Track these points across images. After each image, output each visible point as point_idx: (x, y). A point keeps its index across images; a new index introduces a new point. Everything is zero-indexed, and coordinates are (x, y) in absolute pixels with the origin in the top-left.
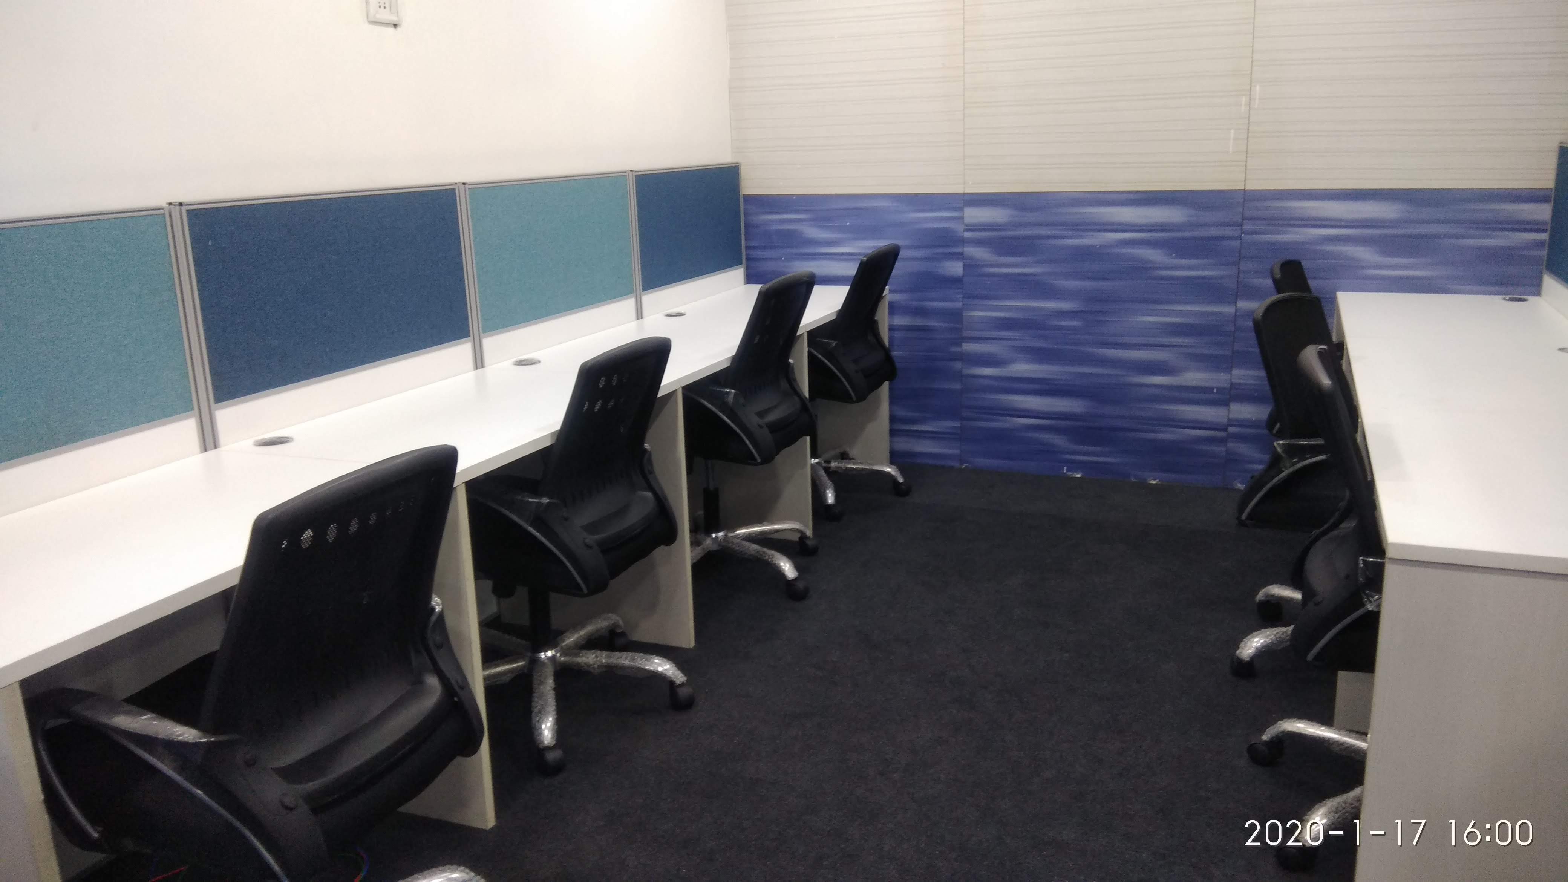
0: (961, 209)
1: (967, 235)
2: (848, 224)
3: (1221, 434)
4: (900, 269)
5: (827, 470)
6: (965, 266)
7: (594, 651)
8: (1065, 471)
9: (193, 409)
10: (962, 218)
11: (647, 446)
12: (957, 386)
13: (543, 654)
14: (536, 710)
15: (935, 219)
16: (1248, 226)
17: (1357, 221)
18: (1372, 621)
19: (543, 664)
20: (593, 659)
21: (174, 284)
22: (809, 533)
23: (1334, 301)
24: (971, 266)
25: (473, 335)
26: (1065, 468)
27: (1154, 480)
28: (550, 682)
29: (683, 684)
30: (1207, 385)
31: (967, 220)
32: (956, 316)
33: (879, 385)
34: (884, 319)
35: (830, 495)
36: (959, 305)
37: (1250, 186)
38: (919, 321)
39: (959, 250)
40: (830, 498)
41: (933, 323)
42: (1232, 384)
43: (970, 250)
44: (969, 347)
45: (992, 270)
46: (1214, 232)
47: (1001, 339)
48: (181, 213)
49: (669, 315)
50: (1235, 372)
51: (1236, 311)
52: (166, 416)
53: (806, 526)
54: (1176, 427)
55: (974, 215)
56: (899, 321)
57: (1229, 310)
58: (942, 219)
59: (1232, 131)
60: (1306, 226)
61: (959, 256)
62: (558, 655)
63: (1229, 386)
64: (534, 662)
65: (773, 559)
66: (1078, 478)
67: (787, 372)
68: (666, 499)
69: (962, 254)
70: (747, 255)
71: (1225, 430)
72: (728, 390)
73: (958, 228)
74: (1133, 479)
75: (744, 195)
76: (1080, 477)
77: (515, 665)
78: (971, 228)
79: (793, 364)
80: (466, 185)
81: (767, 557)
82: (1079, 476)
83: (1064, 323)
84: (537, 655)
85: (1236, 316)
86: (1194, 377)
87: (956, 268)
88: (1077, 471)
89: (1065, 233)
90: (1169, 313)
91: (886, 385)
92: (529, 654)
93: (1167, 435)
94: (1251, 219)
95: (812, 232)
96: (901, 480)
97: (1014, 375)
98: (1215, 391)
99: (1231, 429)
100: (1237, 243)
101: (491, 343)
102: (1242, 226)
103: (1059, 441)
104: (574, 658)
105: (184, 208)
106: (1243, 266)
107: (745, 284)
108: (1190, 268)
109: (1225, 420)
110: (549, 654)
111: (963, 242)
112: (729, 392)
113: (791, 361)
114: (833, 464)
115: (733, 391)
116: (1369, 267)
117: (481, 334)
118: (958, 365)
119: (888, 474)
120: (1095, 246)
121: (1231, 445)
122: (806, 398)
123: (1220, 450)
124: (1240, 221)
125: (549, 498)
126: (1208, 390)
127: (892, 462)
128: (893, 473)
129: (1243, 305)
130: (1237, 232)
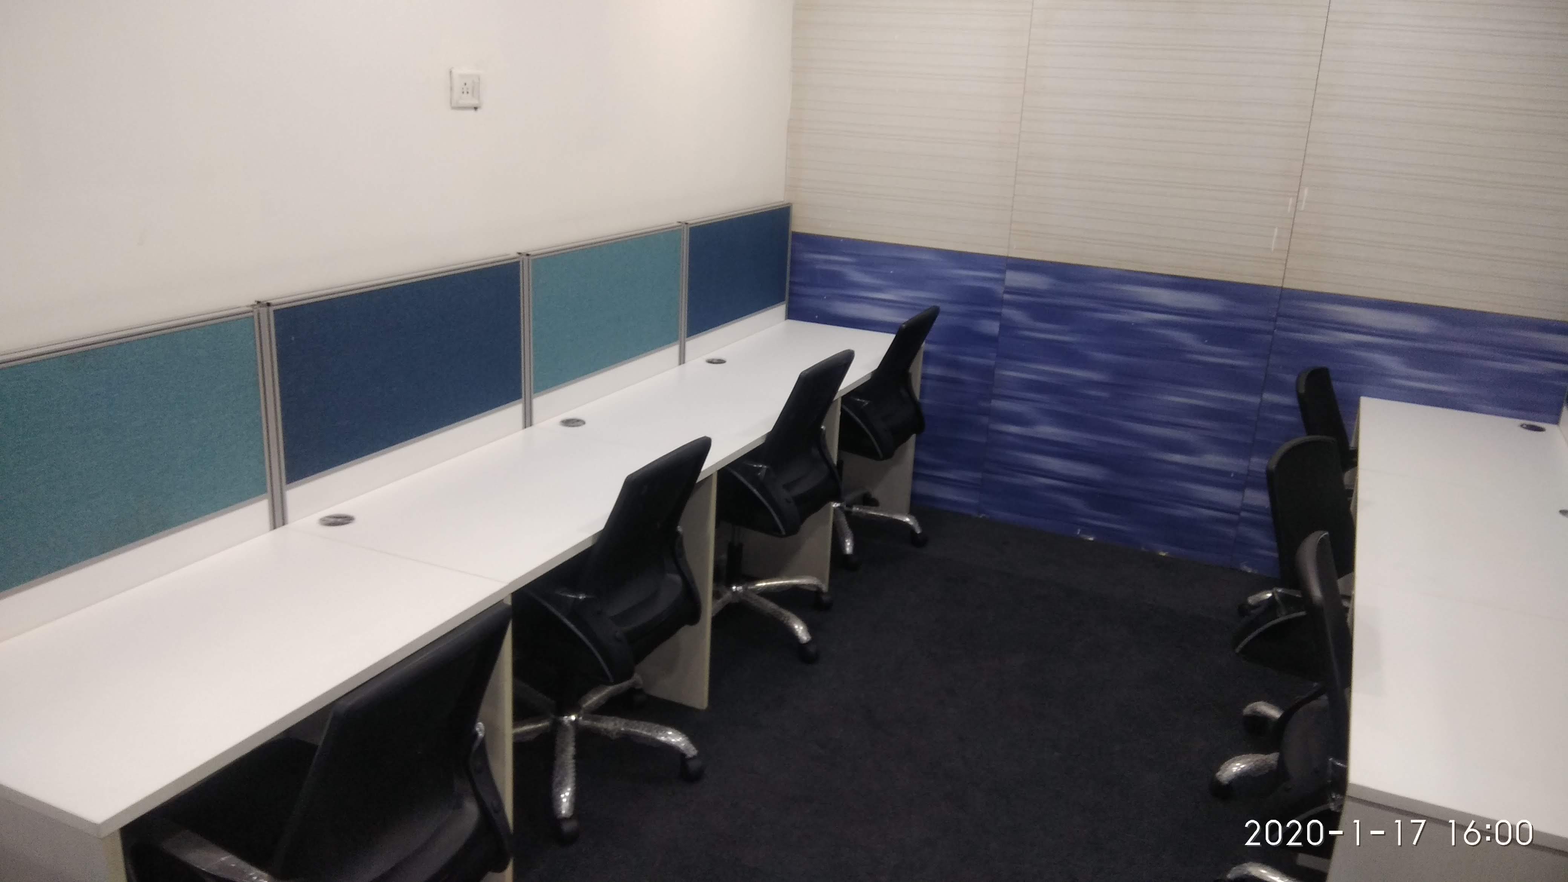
0: (1003, 272)
1: (1007, 297)
2: (891, 272)
3: (1235, 517)
4: (939, 322)
5: (848, 514)
6: (1001, 327)
7: (613, 717)
8: (1078, 533)
9: (266, 491)
10: (1003, 280)
11: (680, 529)
12: (982, 439)
13: (566, 717)
14: (557, 780)
15: (976, 278)
16: (1281, 323)
17: (1387, 331)
19: (565, 728)
20: (612, 725)
21: (257, 380)
22: (825, 588)
23: (1356, 405)
24: (1008, 327)
25: (525, 397)
26: (1079, 530)
27: (1164, 552)
28: (571, 750)
29: (694, 758)
30: (1223, 468)
31: (1007, 283)
32: (988, 373)
33: (906, 438)
34: (917, 369)
35: (849, 544)
36: (992, 363)
37: (1289, 284)
38: (952, 374)
39: (998, 310)
40: (849, 547)
41: (964, 377)
42: (1249, 471)
43: (1007, 312)
44: (999, 404)
45: (1027, 333)
46: (1249, 324)
47: (1028, 400)
48: (268, 312)
49: (711, 362)
50: (1255, 460)
51: (1262, 401)
52: (241, 500)
53: (823, 581)
54: (1191, 505)
55: (1015, 279)
56: (932, 370)
57: (1254, 400)
58: (985, 279)
59: (1276, 230)
60: (1338, 330)
61: (996, 316)
62: (581, 718)
63: (1246, 472)
64: (557, 725)
65: (789, 621)
66: (1090, 541)
67: (818, 439)
68: (693, 582)
69: (999, 314)
70: (790, 289)
71: (1238, 514)
72: (761, 466)
73: (999, 289)
74: (1143, 549)
75: (793, 232)
76: (1093, 541)
77: (540, 725)
78: (1010, 291)
79: (825, 431)
80: (530, 257)
81: (782, 618)
82: (1091, 539)
83: (1093, 393)
84: (560, 719)
85: (1261, 407)
86: (1213, 460)
87: (992, 327)
88: (1090, 535)
89: (1102, 307)
90: (1193, 395)
91: (913, 438)
92: (553, 716)
93: (1182, 512)
94: (1285, 316)
95: (857, 276)
96: (918, 531)
97: (1039, 436)
98: (1232, 475)
99: (1243, 514)
100: (1269, 338)
101: (540, 402)
102: (1276, 321)
103: (1077, 504)
104: (595, 723)
105: (272, 309)
106: (1273, 359)
107: (786, 319)
108: (1222, 356)
109: (1238, 505)
110: (573, 718)
111: (1002, 303)
112: (761, 468)
113: (823, 427)
114: (856, 509)
115: (765, 467)
116: (1395, 377)
117: (532, 394)
118: (985, 420)
119: (906, 524)
120: (1130, 323)
121: (1243, 529)
122: (834, 464)
123: (1231, 532)
124: (1274, 316)
125: (586, 594)
126: (1226, 474)
127: (911, 512)
128: (911, 523)
129: (1268, 397)
130: (1269, 327)
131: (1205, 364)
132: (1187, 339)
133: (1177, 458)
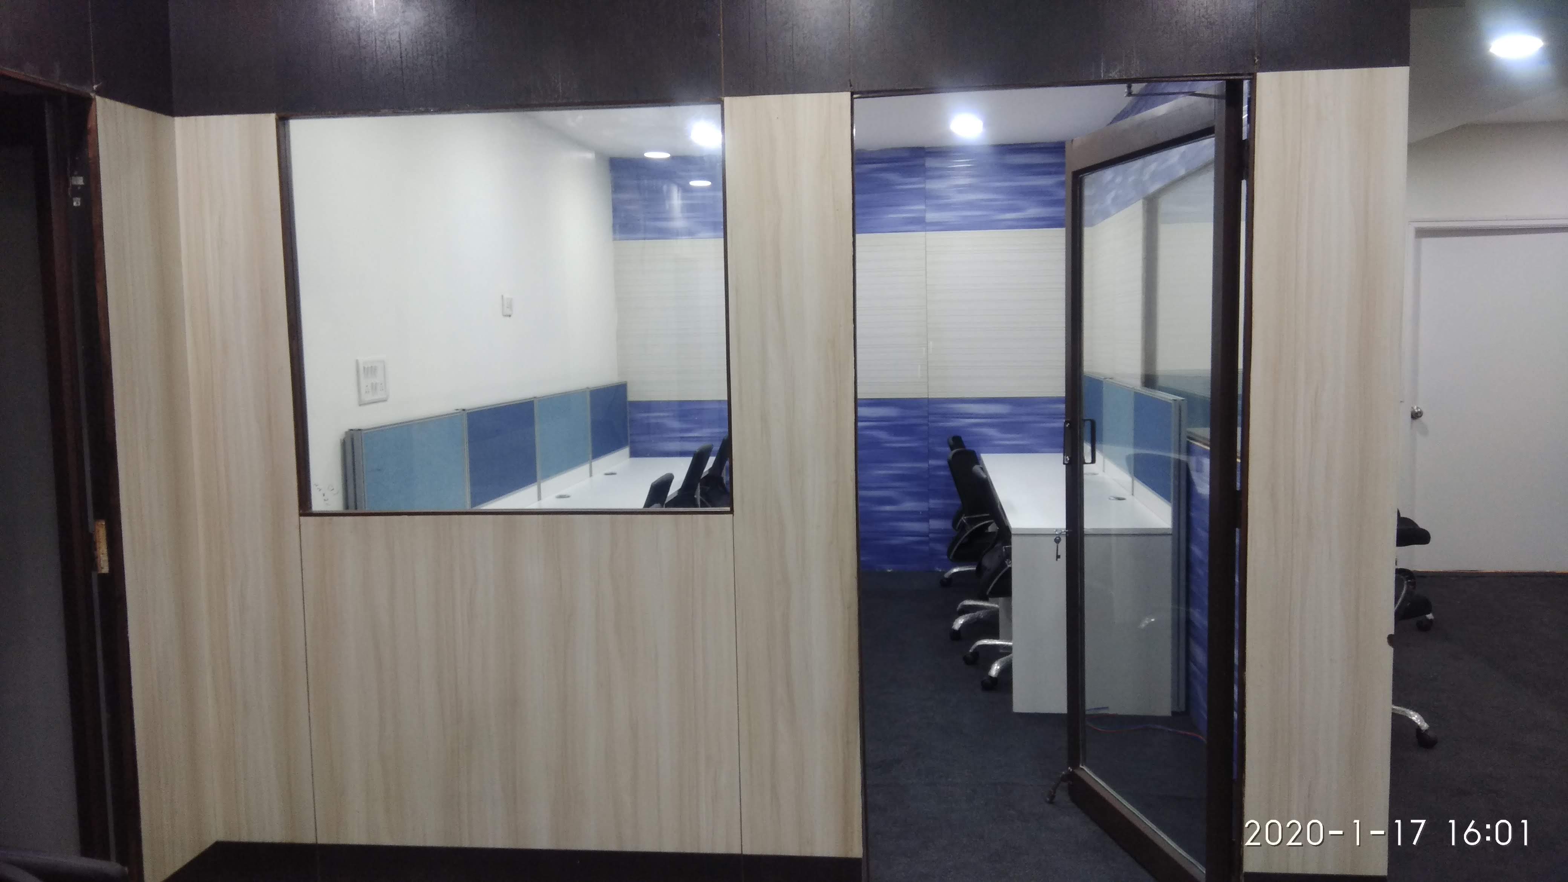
2: (696, 418)
3: (925, 539)
16: (931, 418)
17: (986, 415)
18: (1009, 573)
27: (890, 569)
30: (915, 509)
37: (931, 396)
42: (929, 508)
46: (913, 421)
49: (606, 474)
50: (931, 501)
51: (929, 465)
54: (900, 536)
57: (923, 465)
59: (919, 366)
60: (961, 418)
63: (927, 510)
70: (631, 440)
71: (928, 536)
74: (877, 570)
75: (630, 401)
80: (536, 399)
85: (929, 469)
86: (909, 505)
90: (891, 468)
93: (896, 541)
94: (934, 414)
95: (672, 424)
98: (921, 513)
99: (931, 535)
100: (926, 428)
101: (544, 486)
102: (928, 418)
106: (931, 440)
107: (630, 457)
108: (901, 442)
109: (927, 530)
116: (995, 441)
121: (932, 545)
123: (925, 548)
124: (927, 415)
126: (916, 512)
129: (933, 462)
130: (925, 422)
131: (895, 448)
132: (882, 435)
133: (888, 508)
